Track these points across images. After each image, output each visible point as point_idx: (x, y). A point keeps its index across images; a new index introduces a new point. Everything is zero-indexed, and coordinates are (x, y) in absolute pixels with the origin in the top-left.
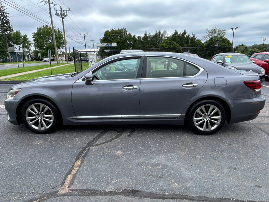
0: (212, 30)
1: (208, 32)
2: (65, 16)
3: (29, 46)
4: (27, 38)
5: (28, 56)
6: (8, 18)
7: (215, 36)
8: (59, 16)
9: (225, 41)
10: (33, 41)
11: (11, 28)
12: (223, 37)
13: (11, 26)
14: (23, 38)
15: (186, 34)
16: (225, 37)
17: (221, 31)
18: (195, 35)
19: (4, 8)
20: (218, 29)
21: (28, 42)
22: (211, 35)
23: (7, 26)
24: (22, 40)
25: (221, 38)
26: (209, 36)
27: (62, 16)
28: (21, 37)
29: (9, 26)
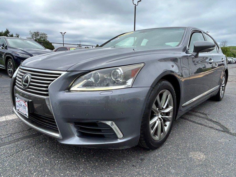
0: (35, 33)
1: (31, 34)
7: (38, 38)
9: (48, 44)
12: (46, 40)
15: (9, 33)
16: (47, 40)
17: (43, 35)
18: (19, 35)
20: (40, 32)
22: (35, 38)
25: (44, 40)
26: (32, 38)
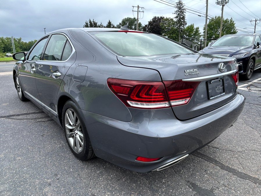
2: (226, 3)
3: (199, 38)
4: (199, 30)
5: (195, 47)
6: (184, 14)
8: (219, 4)
10: (203, 33)
11: (185, 22)
13: (186, 21)
14: (195, 30)
19: (184, 5)
21: (200, 33)
23: (183, 20)
24: (194, 32)
27: (222, 3)
28: (194, 30)
29: (184, 21)
